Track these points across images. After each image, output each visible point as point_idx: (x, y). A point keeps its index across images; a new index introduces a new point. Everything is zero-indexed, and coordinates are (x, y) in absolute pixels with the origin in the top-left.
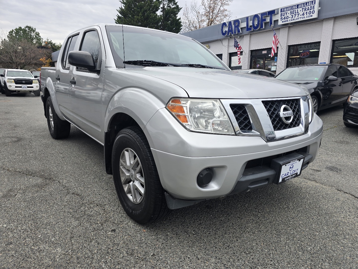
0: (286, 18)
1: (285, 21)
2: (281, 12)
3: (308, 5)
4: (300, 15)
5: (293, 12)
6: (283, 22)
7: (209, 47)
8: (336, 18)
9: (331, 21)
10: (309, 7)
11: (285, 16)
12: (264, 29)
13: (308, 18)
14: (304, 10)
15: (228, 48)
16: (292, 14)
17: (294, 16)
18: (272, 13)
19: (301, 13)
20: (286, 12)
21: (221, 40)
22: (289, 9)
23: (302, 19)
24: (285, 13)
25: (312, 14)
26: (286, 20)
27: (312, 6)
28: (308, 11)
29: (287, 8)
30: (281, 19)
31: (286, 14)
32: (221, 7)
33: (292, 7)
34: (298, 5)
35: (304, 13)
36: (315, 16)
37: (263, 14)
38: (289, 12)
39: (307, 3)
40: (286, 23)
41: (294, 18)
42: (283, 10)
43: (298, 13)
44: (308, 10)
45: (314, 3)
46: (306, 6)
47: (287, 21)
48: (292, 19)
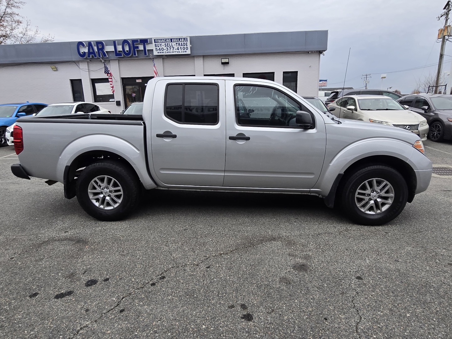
0: (161, 49)
1: (161, 53)
2: (155, 42)
3: (181, 41)
4: (174, 49)
5: (167, 45)
6: (158, 53)
7: (57, 69)
8: (204, 57)
9: (201, 58)
10: (183, 43)
11: (160, 47)
12: (136, 57)
13: (183, 53)
14: (178, 44)
15: (89, 73)
16: (167, 47)
17: (169, 49)
18: (144, 42)
19: (176, 47)
20: (161, 43)
21: (75, 62)
22: (163, 41)
23: (177, 53)
24: (159, 44)
25: (185, 50)
26: (161, 51)
27: (185, 43)
28: (182, 47)
29: (161, 40)
30: (157, 50)
31: (161, 45)
32: (7, 9)
33: (166, 40)
34: (171, 39)
35: (178, 48)
36: (188, 52)
37: (134, 41)
38: (163, 44)
39: (180, 39)
40: (162, 54)
41: (169, 51)
42: (157, 40)
43: (173, 47)
44: (181, 45)
45: (186, 40)
46: (179, 41)
47: (163, 52)
48: (168, 51)
